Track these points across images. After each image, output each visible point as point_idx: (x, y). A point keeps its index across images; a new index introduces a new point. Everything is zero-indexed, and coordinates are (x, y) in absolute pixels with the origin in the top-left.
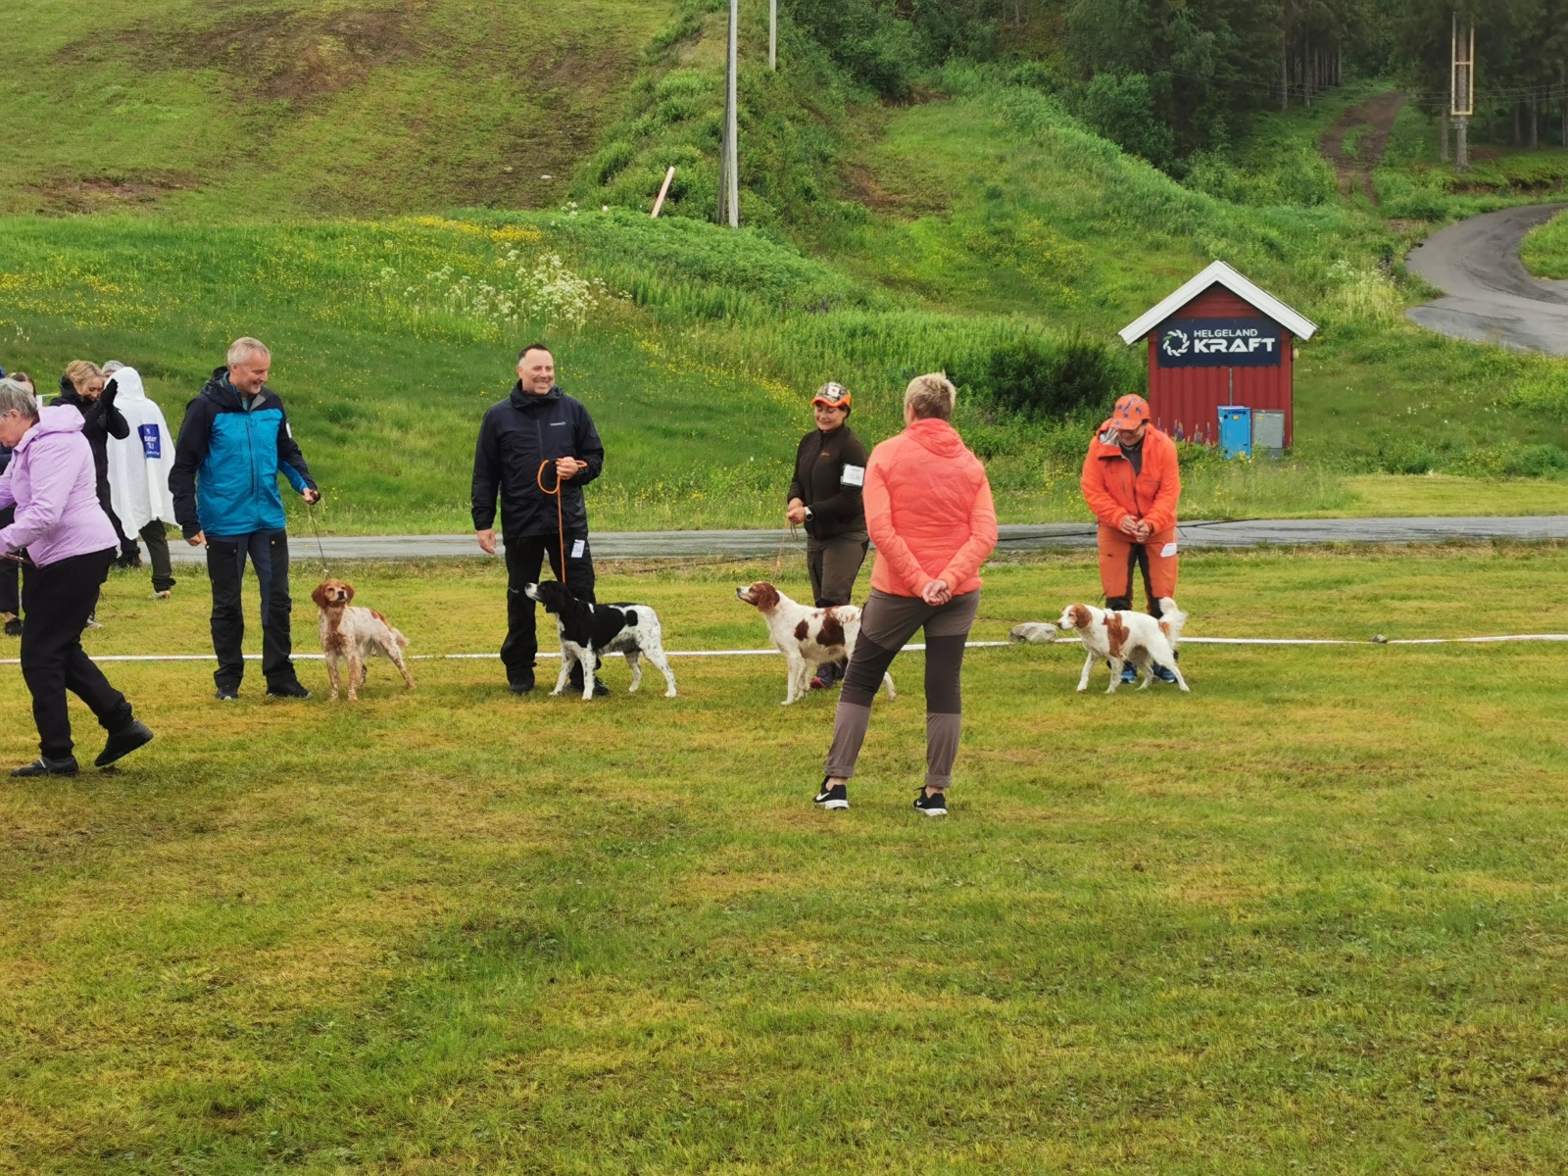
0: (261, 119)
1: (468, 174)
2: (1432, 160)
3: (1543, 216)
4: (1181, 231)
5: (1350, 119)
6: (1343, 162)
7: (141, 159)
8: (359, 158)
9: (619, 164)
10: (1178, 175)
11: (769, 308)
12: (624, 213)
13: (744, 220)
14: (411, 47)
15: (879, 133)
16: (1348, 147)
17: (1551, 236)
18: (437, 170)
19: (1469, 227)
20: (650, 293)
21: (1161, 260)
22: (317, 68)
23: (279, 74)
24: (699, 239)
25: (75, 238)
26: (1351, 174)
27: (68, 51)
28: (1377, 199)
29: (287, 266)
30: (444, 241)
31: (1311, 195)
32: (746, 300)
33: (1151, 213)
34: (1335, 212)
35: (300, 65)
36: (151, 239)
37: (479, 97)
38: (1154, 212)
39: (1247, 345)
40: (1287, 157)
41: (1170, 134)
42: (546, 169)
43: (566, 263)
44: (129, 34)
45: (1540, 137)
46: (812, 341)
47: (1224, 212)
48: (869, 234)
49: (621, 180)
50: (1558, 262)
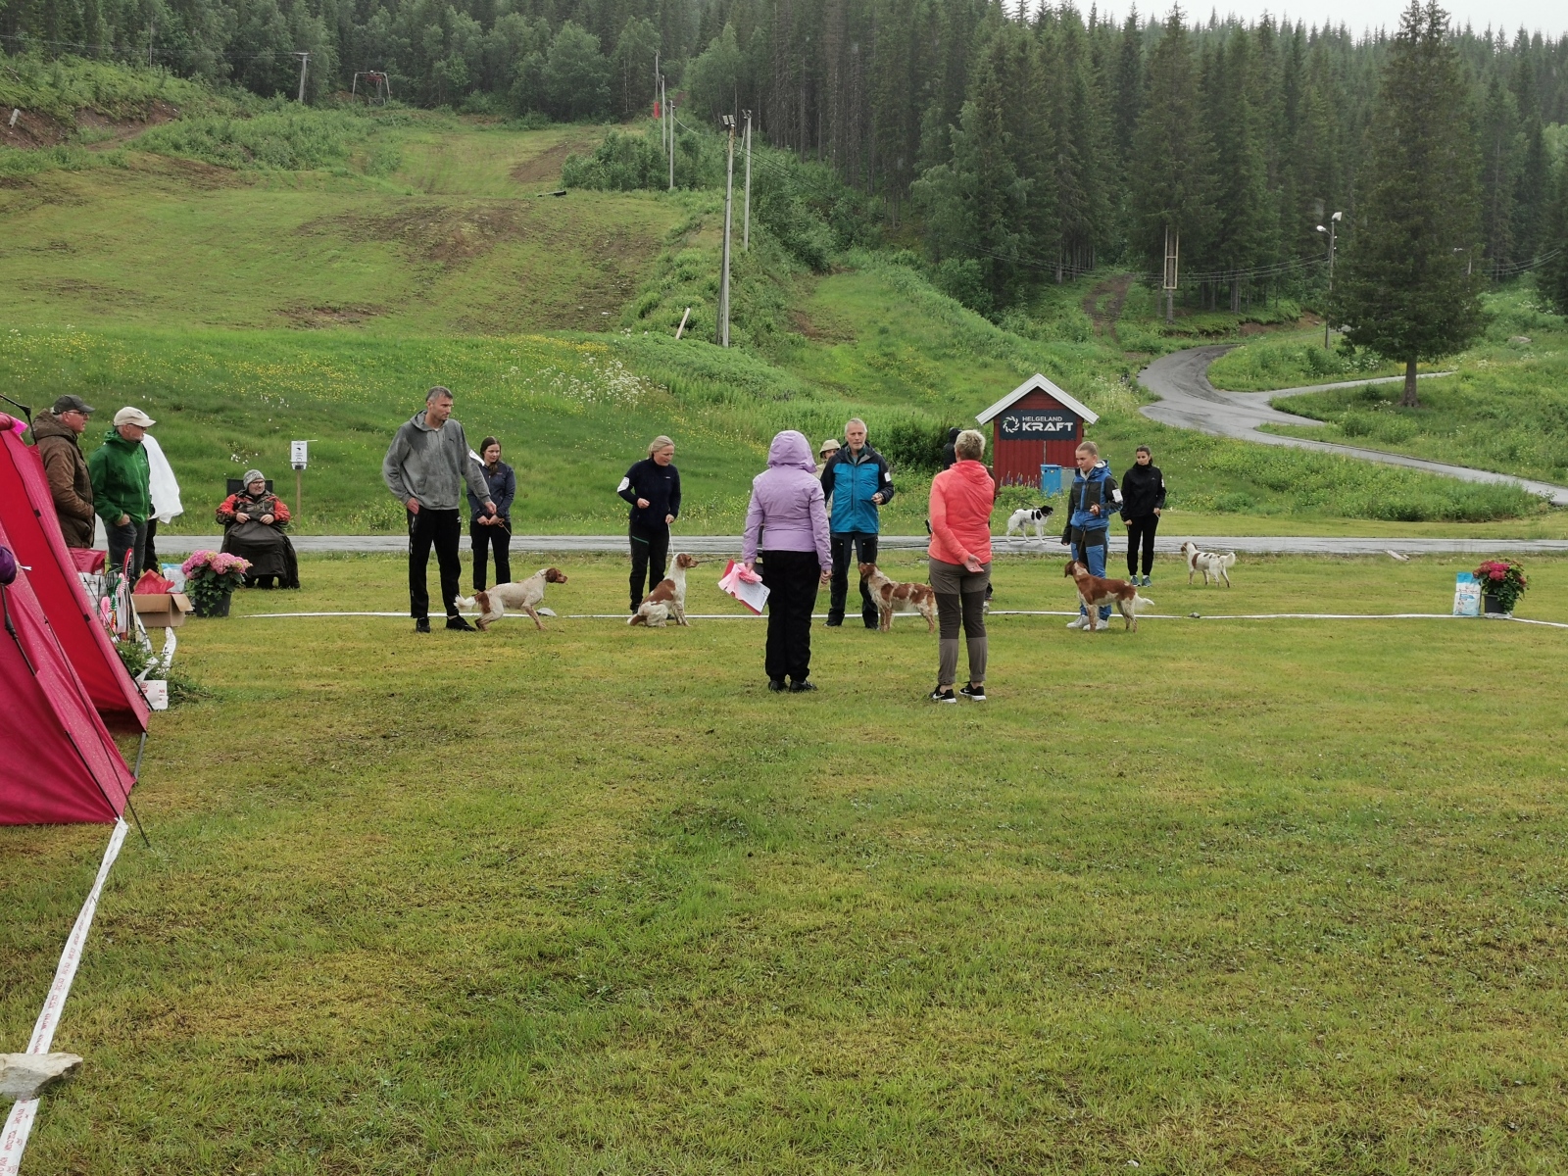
0: (425, 274)
1: (556, 310)
2: (1152, 317)
3: (1221, 352)
4: (1000, 356)
5: (1100, 290)
6: (1097, 316)
7: (352, 297)
8: (489, 300)
9: (651, 306)
10: (996, 322)
11: (752, 397)
12: (658, 335)
13: (732, 343)
14: (520, 231)
15: (812, 292)
16: (1099, 306)
17: (1226, 364)
18: (536, 307)
19: (1175, 358)
20: (678, 387)
21: (988, 374)
22: (461, 242)
23: (437, 245)
24: (706, 354)
25: (315, 344)
26: (1102, 324)
27: (303, 228)
28: (1118, 340)
29: (449, 363)
30: (545, 351)
31: (1077, 337)
32: (737, 392)
33: (981, 346)
34: (1094, 347)
35: (450, 241)
36: (361, 345)
37: (561, 263)
38: (981, 344)
39: (1055, 427)
40: (1061, 312)
41: (990, 297)
42: (604, 308)
43: (625, 366)
44: (343, 218)
45: (1217, 303)
46: (780, 419)
47: (1025, 345)
48: (807, 354)
49: (656, 316)
50: (1230, 380)
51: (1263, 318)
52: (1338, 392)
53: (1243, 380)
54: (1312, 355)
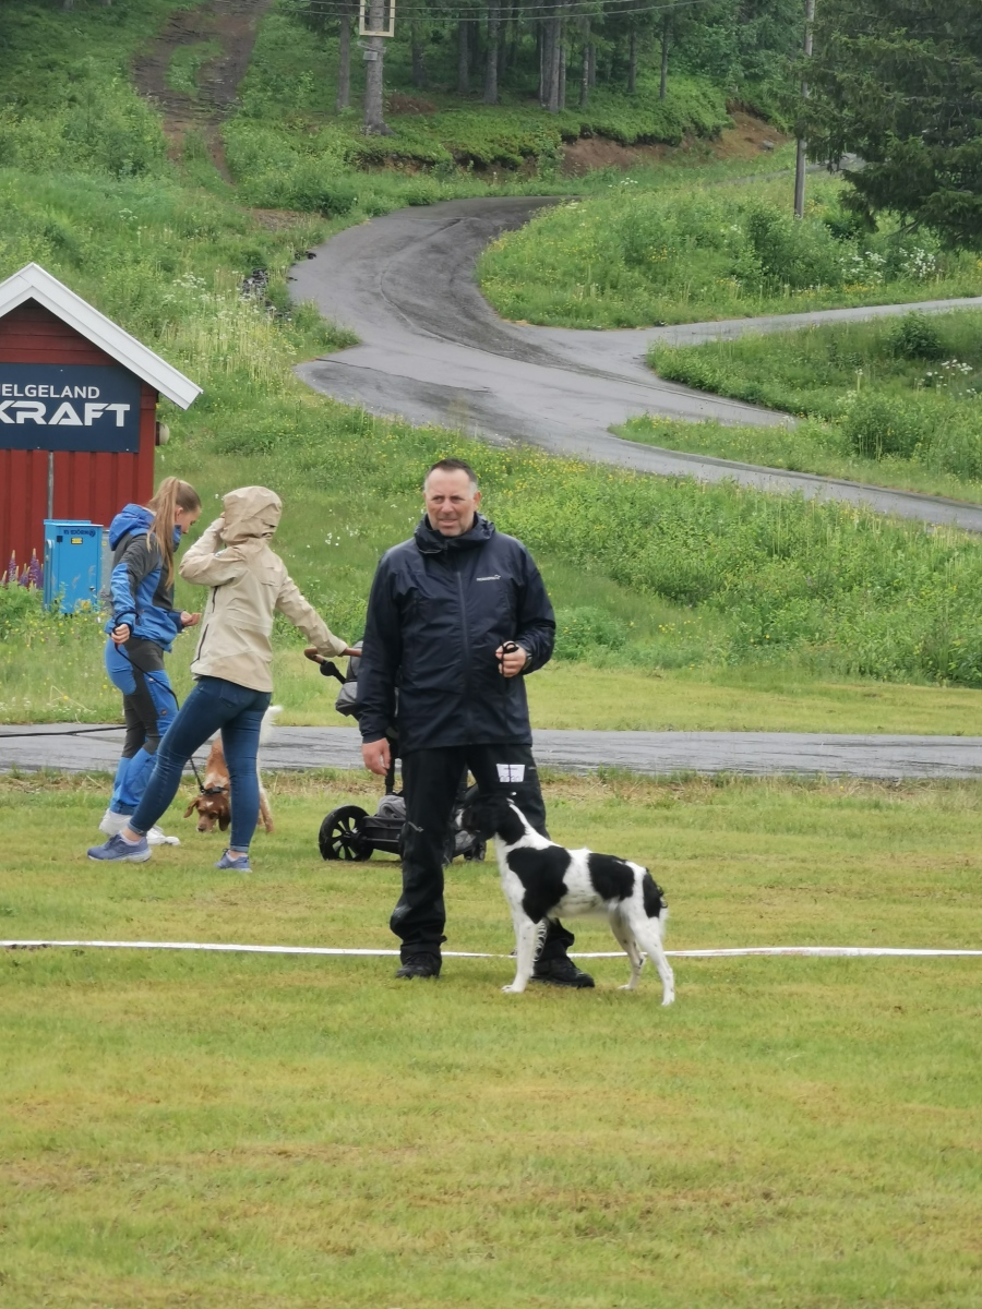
2: (328, 113)
3: (517, 216)
5: (181, 31)
6: (173, 104)
17: (529, 250)
19: (391, 228)
26: (188, 126)
28: (233, 172)
31: (120, 160)
39: (81, 414)
45: (503, 83)
50: (542, 296)
51: (627, 126)
52: (830, 335)
53: (575, 296)
54: (760, 230)
